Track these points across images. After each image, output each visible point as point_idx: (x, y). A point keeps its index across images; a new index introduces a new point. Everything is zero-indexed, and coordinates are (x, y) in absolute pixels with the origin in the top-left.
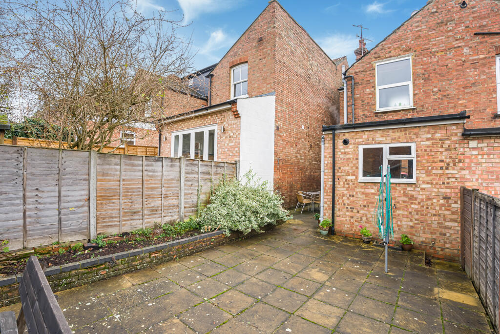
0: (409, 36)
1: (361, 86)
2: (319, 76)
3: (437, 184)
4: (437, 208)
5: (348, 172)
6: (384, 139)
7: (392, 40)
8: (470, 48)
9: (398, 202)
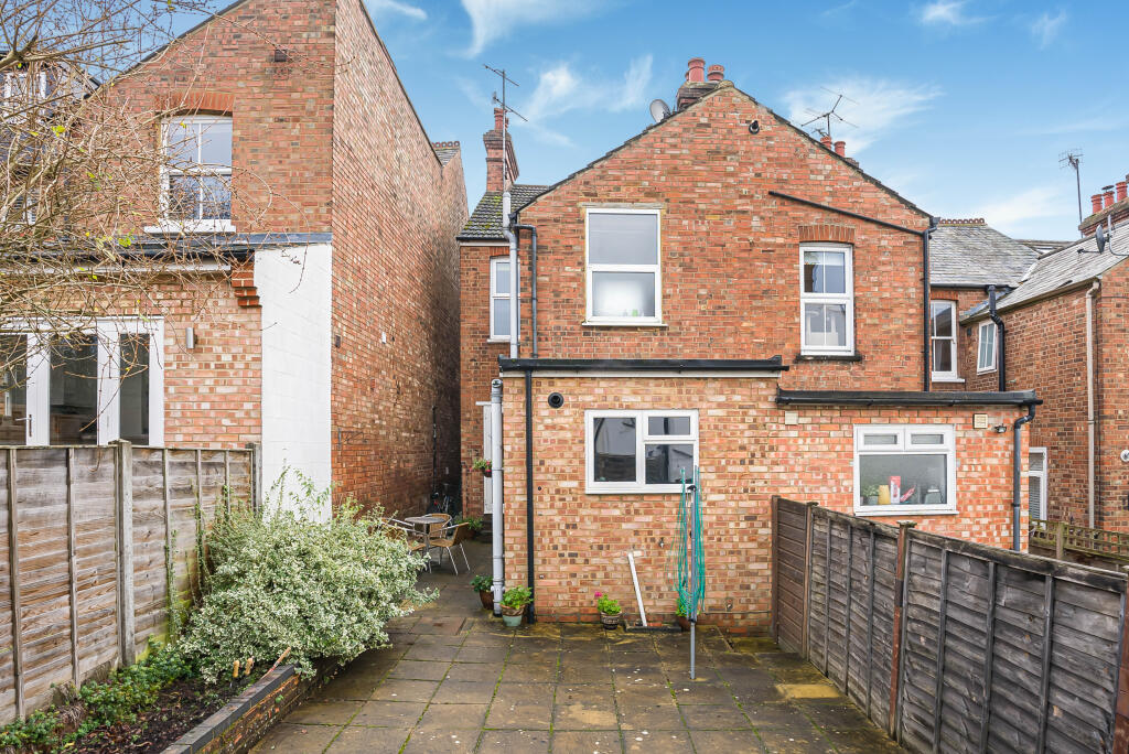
0: (658, 162)
1: (551, 256)
2: (412, 194)
3: (734, 492)
4: (736, 539)
5: (562, 471)
6: (639, 399)
7: (622, 162)
8: (762, 218)
9: (668, 534)
